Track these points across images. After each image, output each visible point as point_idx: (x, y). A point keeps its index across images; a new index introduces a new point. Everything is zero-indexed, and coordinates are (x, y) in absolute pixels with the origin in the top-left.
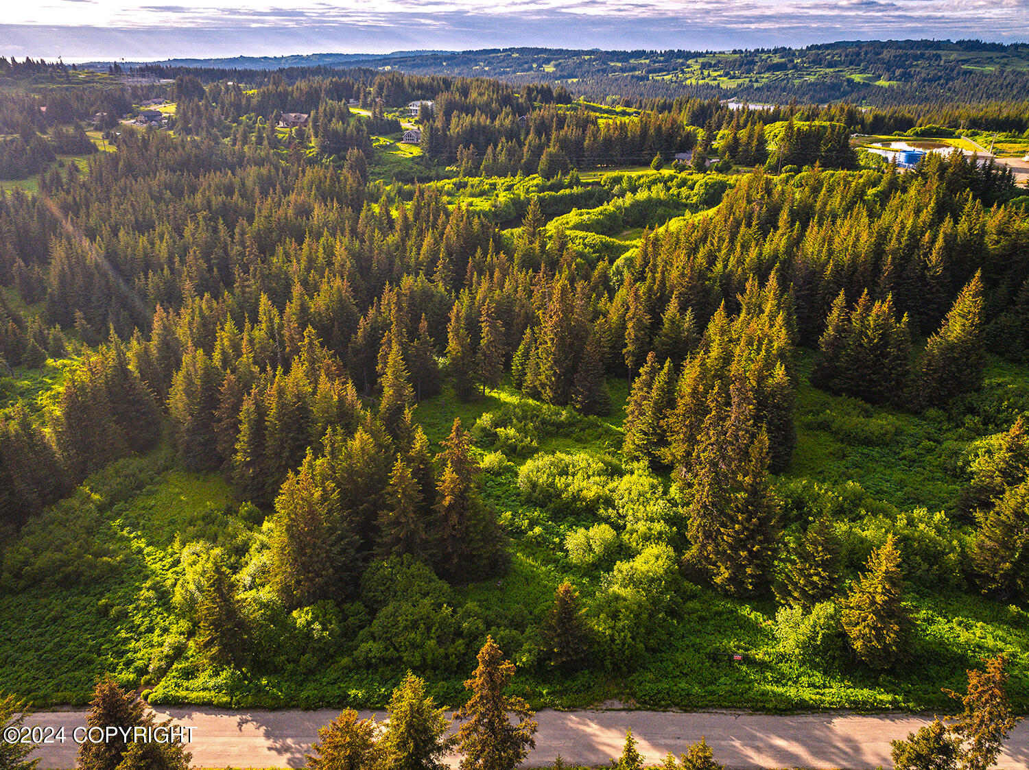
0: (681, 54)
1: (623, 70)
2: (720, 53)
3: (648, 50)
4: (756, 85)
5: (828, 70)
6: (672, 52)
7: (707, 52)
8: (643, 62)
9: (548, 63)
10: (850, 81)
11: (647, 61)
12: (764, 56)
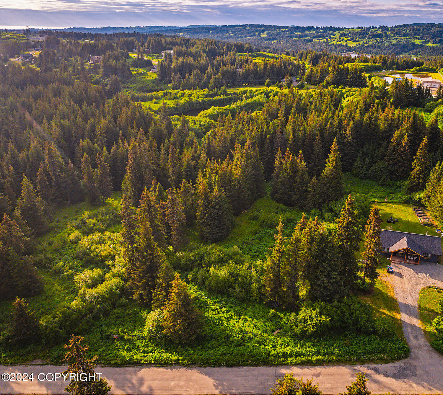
0: (332, 29)
1: (301, 36)
2: (351, 28)
3: (315, 26)
4: (365, 45)
5: (403, 38)
6: (327, 27)
7: (345, 28)
8: (312, 32)
9: (264, 33)
10: (413, 44)
11: (314, 32)
12: (374, 30)
